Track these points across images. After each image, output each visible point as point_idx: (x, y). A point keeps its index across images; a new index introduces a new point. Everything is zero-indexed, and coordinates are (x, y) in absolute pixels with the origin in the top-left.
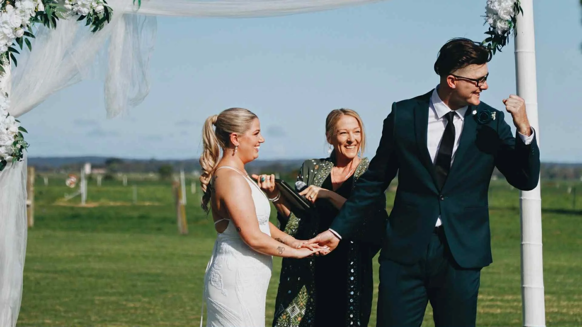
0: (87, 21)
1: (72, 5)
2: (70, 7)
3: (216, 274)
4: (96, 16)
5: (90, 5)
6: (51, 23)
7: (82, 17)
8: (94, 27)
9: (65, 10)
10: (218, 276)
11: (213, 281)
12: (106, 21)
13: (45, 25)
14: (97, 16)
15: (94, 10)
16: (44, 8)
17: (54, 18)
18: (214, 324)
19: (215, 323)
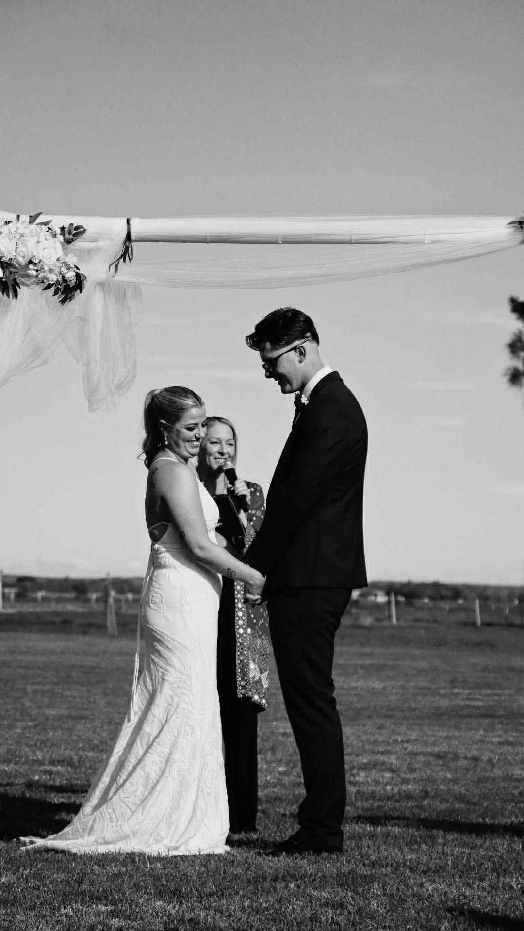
0: (55, 291)
1: (37, 271)
2: (35, 273)
3: (157, 594)
4: (65, 284)
5: (58, 270)
6: (11, 292)
7: (49, 286)
8: (63, 296)
9: (29, 276)
10: (159, 595)
11: (152, 603)
12: (78, 291)
13: (3, 294)
14: (67, 284)
15: (63, 277)
16: (3, 274)
17: (16, 288)
18: (153, 657)
19: (155, 656)
